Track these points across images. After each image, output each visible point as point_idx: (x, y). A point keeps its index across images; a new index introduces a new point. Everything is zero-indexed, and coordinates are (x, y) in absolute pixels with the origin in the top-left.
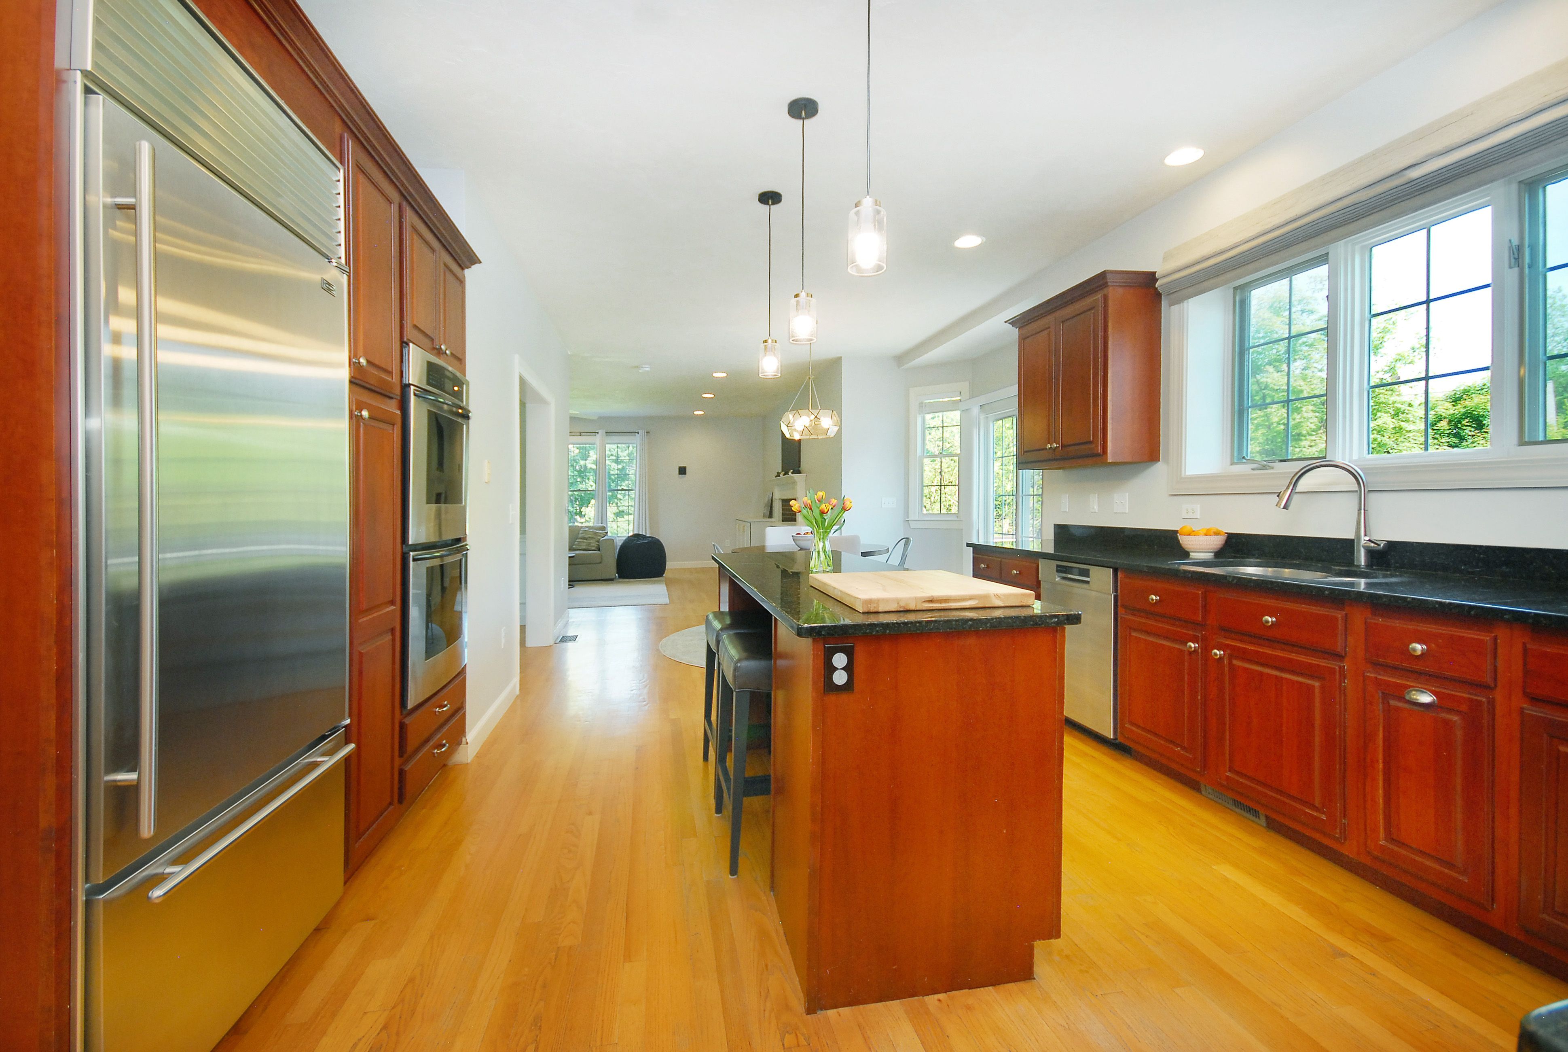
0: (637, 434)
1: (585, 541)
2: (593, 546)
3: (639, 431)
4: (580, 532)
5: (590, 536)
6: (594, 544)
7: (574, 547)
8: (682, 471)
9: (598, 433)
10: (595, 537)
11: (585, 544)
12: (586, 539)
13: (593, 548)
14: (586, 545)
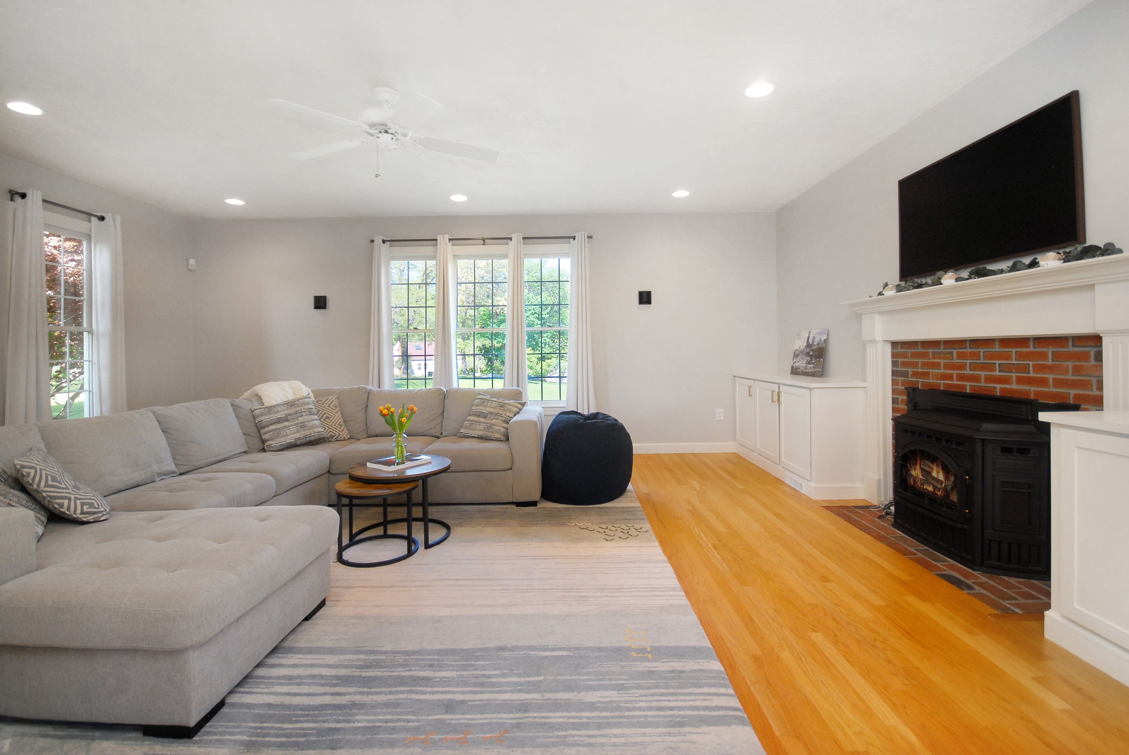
0: (572, 240)
1: (482, 420)
2: (498, 431)
3: (576, 235)
4: (475, 402)
5: (492, 410)
6: (499, 427)
7: (462, 430)
8: (645, 298)
9: (511, 239)
10: (501, 412)
11: (482, 426)
12: (485, 417)
13: (498, 436)
14: (484, 430)
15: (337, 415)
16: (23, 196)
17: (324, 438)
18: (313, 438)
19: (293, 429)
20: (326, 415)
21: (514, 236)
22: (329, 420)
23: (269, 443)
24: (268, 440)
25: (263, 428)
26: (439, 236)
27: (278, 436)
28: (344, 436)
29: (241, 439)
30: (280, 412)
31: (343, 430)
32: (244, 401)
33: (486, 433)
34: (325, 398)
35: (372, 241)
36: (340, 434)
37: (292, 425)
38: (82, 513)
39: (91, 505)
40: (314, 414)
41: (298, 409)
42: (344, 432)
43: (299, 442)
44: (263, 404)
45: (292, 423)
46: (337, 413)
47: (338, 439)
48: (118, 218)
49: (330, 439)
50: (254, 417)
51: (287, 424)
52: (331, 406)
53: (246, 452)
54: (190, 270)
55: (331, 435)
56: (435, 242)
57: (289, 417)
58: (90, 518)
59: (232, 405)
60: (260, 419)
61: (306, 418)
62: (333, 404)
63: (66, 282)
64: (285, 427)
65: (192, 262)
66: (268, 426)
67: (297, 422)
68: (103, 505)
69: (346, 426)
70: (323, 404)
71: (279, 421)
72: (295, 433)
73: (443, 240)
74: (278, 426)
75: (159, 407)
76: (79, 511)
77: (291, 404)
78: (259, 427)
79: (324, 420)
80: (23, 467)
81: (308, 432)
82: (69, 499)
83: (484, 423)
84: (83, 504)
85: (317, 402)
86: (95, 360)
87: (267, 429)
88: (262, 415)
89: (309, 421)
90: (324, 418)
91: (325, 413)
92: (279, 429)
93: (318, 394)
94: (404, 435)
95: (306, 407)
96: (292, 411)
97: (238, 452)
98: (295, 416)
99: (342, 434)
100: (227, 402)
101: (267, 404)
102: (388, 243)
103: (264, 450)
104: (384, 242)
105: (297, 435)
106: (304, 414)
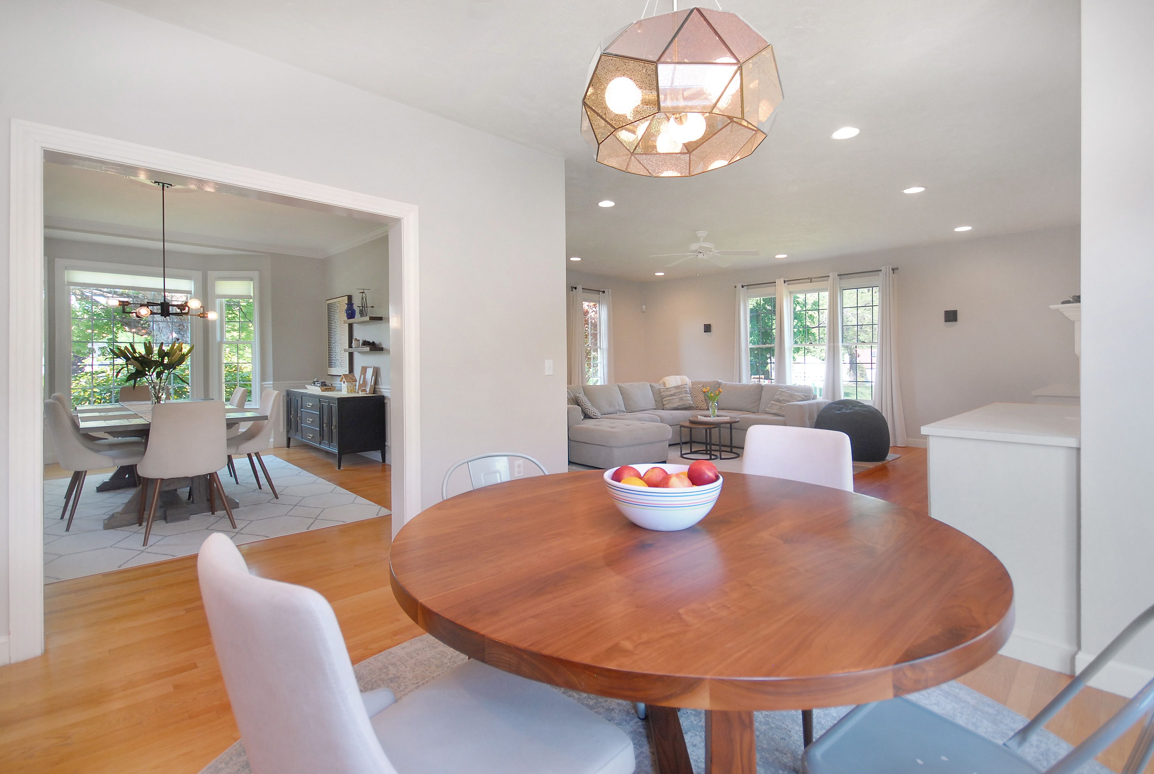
0: (879, 273)
1: (778, 403)
3: (883, 269)
5: (785, 398)
6: (785, 408)
8: (951, 316)
9: (829, 277)
10: (790, 400)
11: (777, 407)
12: (780, 402)
15: (701, 396)
16: (576, 288)
17: (691, 407)
18: (686, 406)
19: (677, 400)
20: (695, 395)
21: (831, 274)
22: (696, 397)
23: (666, 406)
24: (665, 405)
25: (664, 398)
26: (777, 280)
27: (670, 403)
28: (704, 407)
29: (653, 402)
30: (672, 391)
31: (704, 404)
32: (656, 386)
33: (778, 411)
34: (696, 386)
35: (736, 287)
36: (702, 406)
37: (676, 398)
38: (593, 415)
39: (596, 413)
40: (688, 394)
41: (681, 390)
42: (704, 405)
43: (679, 407)
44: (666, 387)
45: (677, 397)
46: (701, 394)
47: (701, 409)
48: (610, 290)
49: (697, 408)
50: (660, 393)
51: (674, 397)
52: (699, 390)
53: (655, 409)
54: (644, 312)
55: (697, 406)
56: (774, 283)
57: (676, 394)
58: (595, 417)
59: (650, 386)
60: (663, 394)
61: (683, 395)
62: (700, 389)
63: (591, 322)
64: (673, 399)
65: (644, 307)
66: (666, 397)
67: (679, 397)
68: (599, 415)
69: (706, 402)
70: (694, 389)
71: (671, 395)
72: (678, 402)
73: (780, 282)
74: (671, 398)
75: (620, 384)
76: (592, 414)
77: (677, 387)
78: (662, 398)
79: (694, 397)
80: (578, 397)
81: (684, 403)
82: (590, 410)
83: (778, 405)
84: (593, 412)
85: (692, 388)
86: (602, 363)
87: (665, 399)
88: (664, 392)
89: (685, 397)
90: (694, 396)
91: (695, 394)
92: (671, 399)
93: (693, 383)
94: (715, 403)
95: (684, 389)
96: (678, 391)
97: (651, 408)
98: (679, 394)
99: (703, 406)
100: (648, 384)
101: (667, 387)
102: (746, 287)
103: (663, 409)
104: (743, 287)
105: (678, 404)
106: (683, 393)
